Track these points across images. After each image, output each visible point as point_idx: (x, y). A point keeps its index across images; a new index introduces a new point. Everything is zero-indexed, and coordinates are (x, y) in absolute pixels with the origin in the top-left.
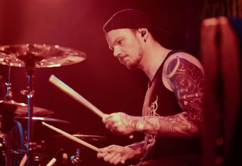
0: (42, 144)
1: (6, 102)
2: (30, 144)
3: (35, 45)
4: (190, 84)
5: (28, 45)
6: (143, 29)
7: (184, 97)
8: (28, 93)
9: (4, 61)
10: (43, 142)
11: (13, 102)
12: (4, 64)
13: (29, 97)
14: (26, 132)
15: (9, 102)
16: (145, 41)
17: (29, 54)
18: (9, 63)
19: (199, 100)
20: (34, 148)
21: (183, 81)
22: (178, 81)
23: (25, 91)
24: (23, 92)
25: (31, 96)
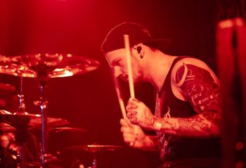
0: (58, 156)
1: (19, 114)
2: (45, 155)
3: (47, 55)
4: (202, 88)
5: (40, 55)
6: (139, 45)
7: (200, 102)
8: (42, 104)
9: (16, 72)
10: (58, 153)
11: (26, 113)
12: (16, 75)
13: (42, 107)
14: (40, 144)
15: (22, 114)
16: (142, 57)
17: (41, 64)
18: (21, 74)
19: (215, 101)
20: (50, 160)
21: (194, 86)
22: (190, 88)
23: (38, 102)
24: (36, 103)
25: (45, 107)
